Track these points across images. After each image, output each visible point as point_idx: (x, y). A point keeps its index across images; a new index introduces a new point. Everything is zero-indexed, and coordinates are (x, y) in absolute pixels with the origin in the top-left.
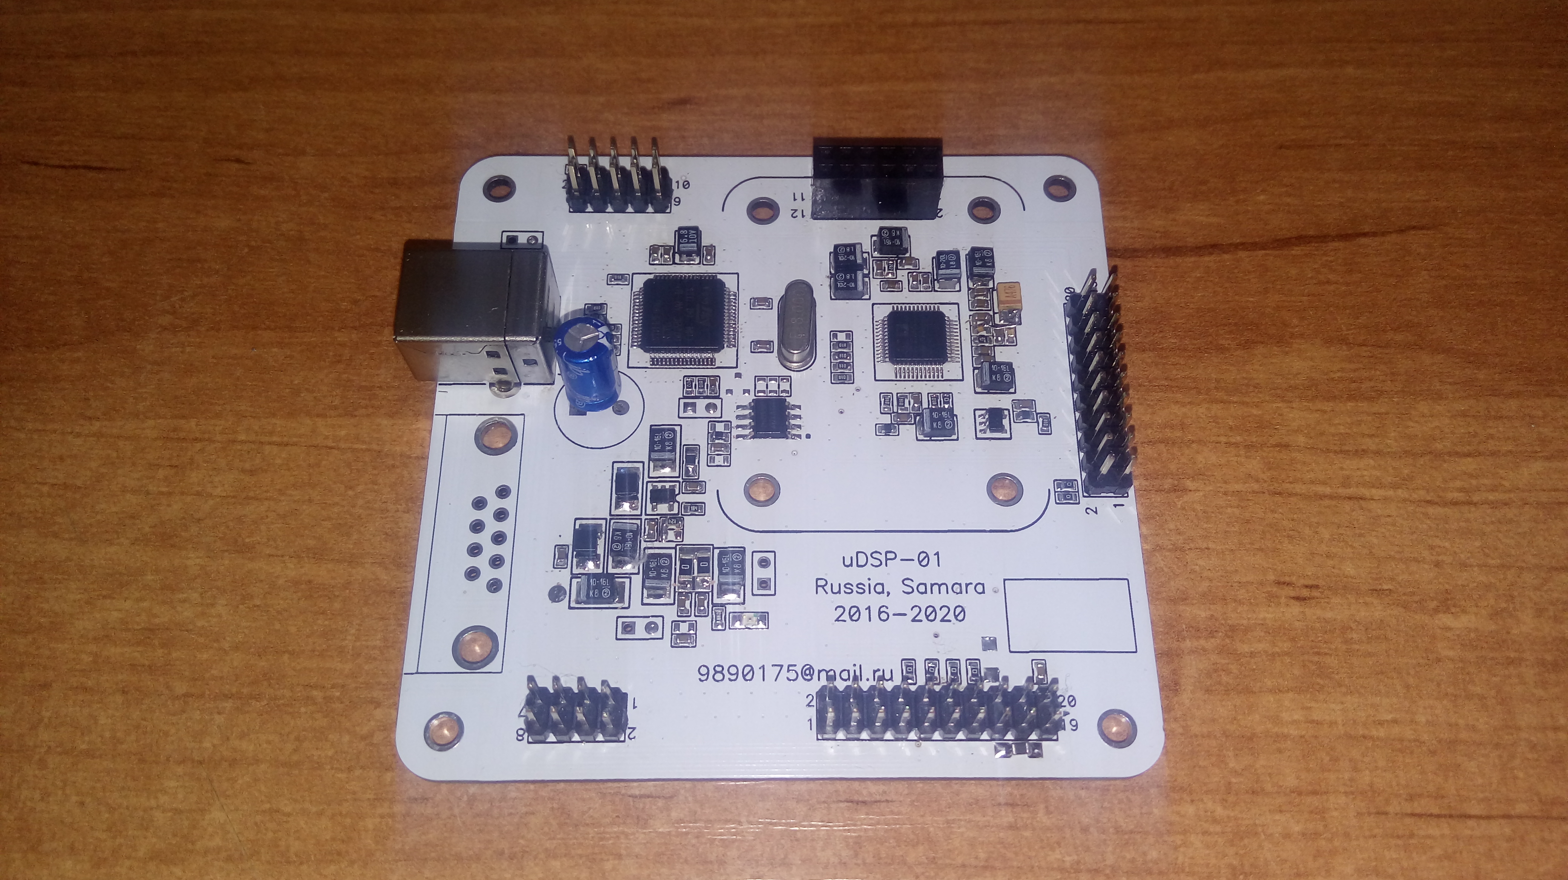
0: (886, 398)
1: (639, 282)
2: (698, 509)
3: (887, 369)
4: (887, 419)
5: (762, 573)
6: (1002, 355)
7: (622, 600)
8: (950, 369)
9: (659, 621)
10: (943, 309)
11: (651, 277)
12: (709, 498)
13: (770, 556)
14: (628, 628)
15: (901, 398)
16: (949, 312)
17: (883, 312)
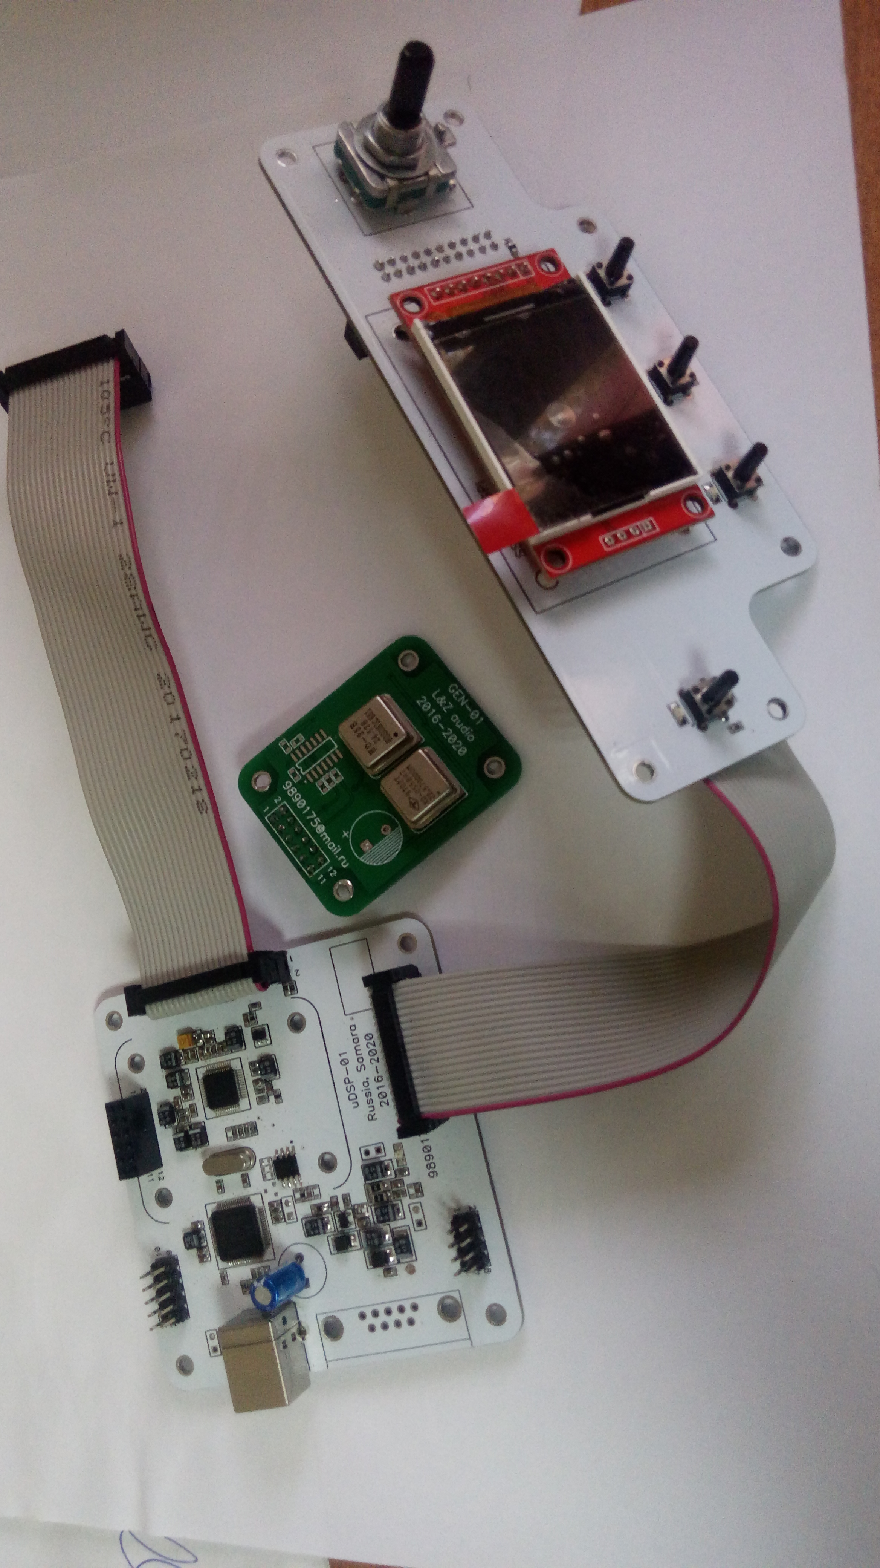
0: (261, 1100)
1: (223, 1265)
2: (346, 1198)
3: (244, 1103)
4: (272, 1098)
5: (373, 1153)
6: (220, 1037)
7: (406, 1231)
8: (236, 1065)
9: (412, 1207)
10: (200, 1077)
11: (219, 1258)
12: (339, 1193)
13: (363, 1150)
14: (419, 1223)
15: (259, 1091)
16: (201, 1072)
17: (210, 1112)
